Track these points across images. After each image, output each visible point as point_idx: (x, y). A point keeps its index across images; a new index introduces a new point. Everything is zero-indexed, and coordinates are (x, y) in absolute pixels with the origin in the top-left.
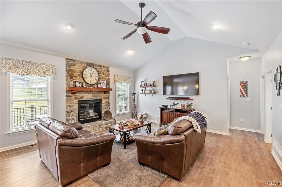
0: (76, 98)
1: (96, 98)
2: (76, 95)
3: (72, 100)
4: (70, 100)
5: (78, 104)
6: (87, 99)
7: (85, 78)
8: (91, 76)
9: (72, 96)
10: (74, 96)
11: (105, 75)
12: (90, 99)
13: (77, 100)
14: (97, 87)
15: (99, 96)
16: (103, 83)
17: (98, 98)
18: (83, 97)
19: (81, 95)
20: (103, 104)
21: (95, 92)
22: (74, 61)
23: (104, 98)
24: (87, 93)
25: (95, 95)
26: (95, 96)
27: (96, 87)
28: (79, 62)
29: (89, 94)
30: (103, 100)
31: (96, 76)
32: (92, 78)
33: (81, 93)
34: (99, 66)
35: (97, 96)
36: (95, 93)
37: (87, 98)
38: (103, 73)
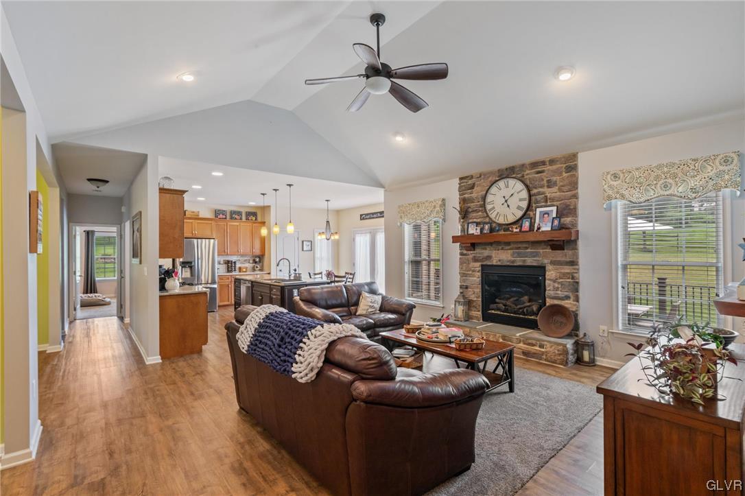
0: (475, 260)
1: (524, 261)
2: (475, 252)
3: (469, 264)
4: (465, 263)
5: (479, 274)
6: (499, 263)
7: (490, 210)
8: (506, 201)
9: (468, 255)
10: (471, 254)
11: (555, 189)
12: (508, 264)
13: (478, 264)
14: (518, 230)
15: (534, 257)
16: (546, 216)
17: (530, 261)
18: (489, 257)
19: (486, 253)
20: (549, 282)
21: (519, 245)
22: (472, 177)
23: (552, 263)
24: (500, 247)
25: (521, 253)
26: (519, 255)
27: (515, 230)
28: (480, 176)
29: (502, 249)
30: (549, 267)
31: (521, 200)
32: (508, 206)
33: (486, 249)
34: (534, 165)
35: (526, 257)
36: (519, 248)
37: (500, 260)
38: (549, 181)
